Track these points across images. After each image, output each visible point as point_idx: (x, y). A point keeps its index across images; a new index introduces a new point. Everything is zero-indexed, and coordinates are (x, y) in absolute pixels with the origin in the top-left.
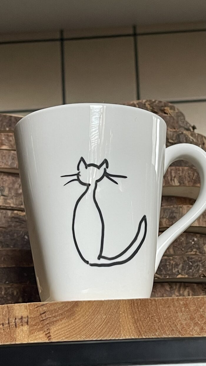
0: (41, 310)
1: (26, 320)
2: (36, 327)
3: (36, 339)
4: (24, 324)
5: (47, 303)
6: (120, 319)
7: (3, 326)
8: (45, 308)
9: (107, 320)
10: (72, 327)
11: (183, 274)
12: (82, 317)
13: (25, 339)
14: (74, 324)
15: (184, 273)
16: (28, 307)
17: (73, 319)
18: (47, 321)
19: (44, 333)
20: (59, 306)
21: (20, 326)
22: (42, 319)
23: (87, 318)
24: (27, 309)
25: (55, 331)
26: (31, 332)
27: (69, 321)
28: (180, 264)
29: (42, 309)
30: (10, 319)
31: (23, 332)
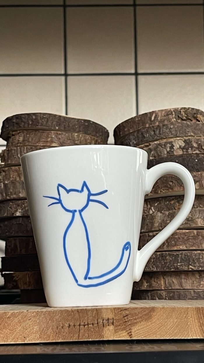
1: (112, 321)
2: (120, 327)
3: (120, 337)
4: (111, 324)
6: (188, 323)
7: (93, 325)
8: (127, 312)
9: (177, 324)
10: (149, 328)
12: (157, 320)
13: (111, 337)
14: (151, 326)
17: (150, 322)
18: (129, 322)
19: (127, 332)
20: (139, 311)
21: (107, 326)
22: (125, 321)
23: (162, 321)
24: (112, 312)
25: (135, 331)
26: (116, 331)
27: (147, 323)
29: (125, 312)
30: (99, 320)
31: (110, 331)
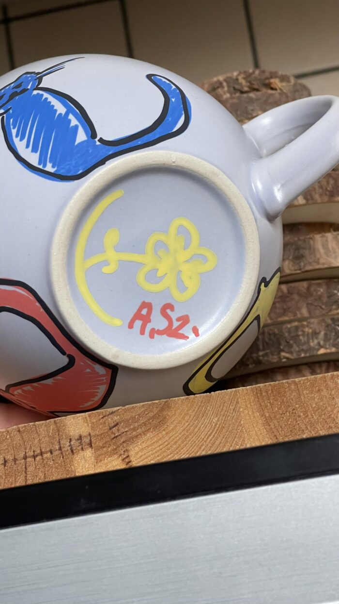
0: (111, 420)
1: (87, 440)
2: (105, 449)
4: (86, 446)
5: (119, 410)
6: (241, 420)
7: (51, 453)
8: (116, 418)
9: (220, 425)
10: (165, 442)
11: (328, 347)
12: (178, 425)
13: (90, 471)
14: (167, 438)
15: (329, 345)
16: (88, 419)
17: (164, 430)
18: (121, 438)
19: (120, 458)
20: (139, 412)
21: (79, 451)
22: (113, 436)
23: (187, 426)
24: (87, 423)
25: (137, 453)
26: (98, 459)
27: (158, 434)
28: (320, 332)
30: (62, 442)
31: (86, 461)
